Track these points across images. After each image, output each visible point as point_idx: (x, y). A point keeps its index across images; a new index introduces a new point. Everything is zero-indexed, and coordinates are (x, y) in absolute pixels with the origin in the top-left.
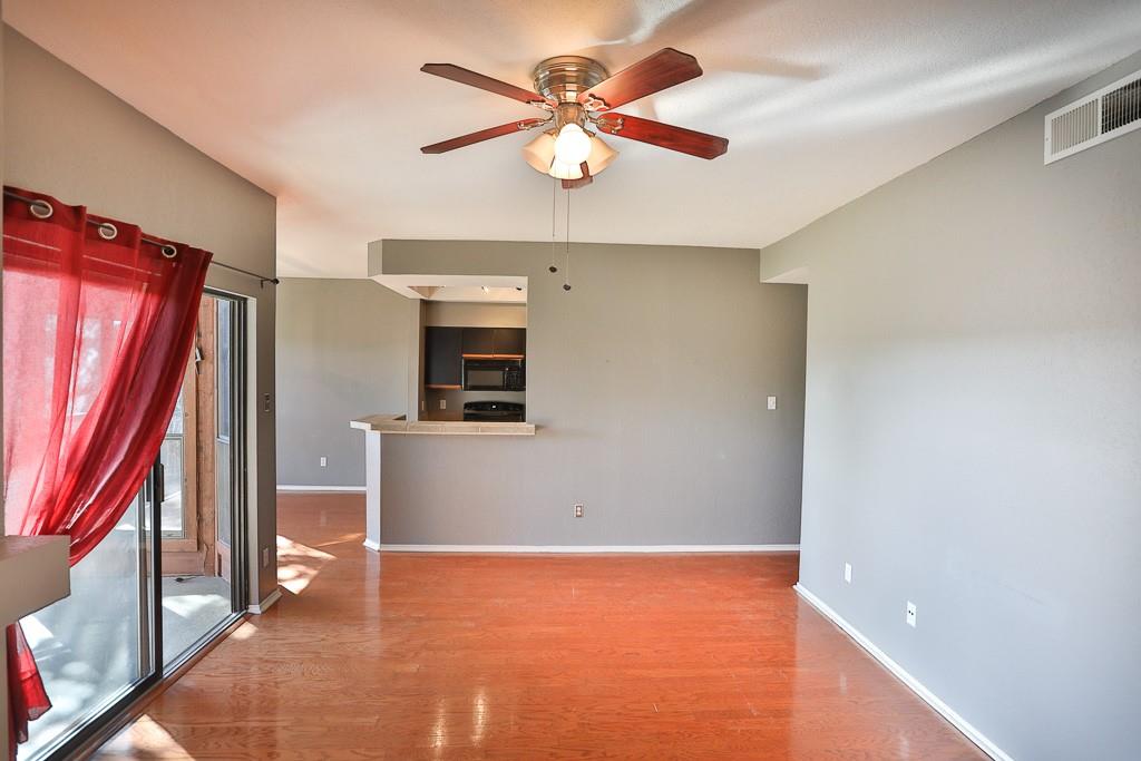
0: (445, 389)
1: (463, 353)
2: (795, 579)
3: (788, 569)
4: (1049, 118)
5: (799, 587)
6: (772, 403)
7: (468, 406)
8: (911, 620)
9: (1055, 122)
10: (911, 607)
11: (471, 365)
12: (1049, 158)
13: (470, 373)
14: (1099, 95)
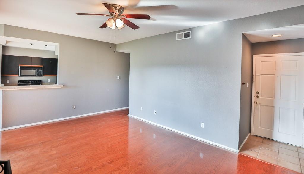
0: (9, 76)
1: (19, 64)
2: (128, 113)
3: (126, 112)
4: (177, 34)
5: (129, 115)
6: (118, 78)
7: (19, 81)
8: (155, 114)
9: (178, 35)
10: (155, 111)
11: (22, 68)
12: (177, 40)
13: (22, 70)
14: (184, 33)
